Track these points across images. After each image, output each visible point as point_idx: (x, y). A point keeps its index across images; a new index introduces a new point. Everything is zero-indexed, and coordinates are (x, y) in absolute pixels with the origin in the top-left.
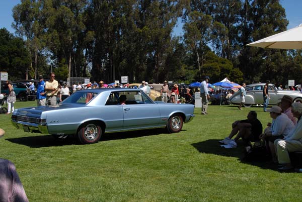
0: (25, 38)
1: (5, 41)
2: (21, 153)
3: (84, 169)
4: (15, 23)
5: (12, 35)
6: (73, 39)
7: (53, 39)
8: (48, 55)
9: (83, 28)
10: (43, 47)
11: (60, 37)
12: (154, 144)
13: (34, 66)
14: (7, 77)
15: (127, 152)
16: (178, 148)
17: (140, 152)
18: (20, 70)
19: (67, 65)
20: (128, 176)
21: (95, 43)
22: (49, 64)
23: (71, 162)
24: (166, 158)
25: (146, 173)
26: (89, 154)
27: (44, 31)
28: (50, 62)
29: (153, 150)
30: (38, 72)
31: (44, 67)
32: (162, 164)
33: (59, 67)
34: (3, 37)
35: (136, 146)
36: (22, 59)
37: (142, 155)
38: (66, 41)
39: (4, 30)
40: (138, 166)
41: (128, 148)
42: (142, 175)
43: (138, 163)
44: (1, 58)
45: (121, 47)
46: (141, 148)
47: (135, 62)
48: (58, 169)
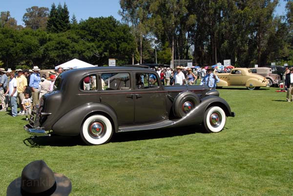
0: (130, 24)
1: (113, 28)
2: (127, 149)
3: (189, 173)
4: (122, 10)
5: (118, 22)
6: (176, 23)
7: (156, 24)
8: (152, 40)
9: (185, 12)
10: (147, 32)
11: (164, 22)
12: (260, 140)
13: (139, 50)
14: (115, 63)
15: (232, 150)
16: (287, 146)
17: (247, 150)
18: (127, 55)
19: (170, 49)
20: (236, 185)
21: (196, 26)
22: (154, 47)
23: (176, 162)
24: (274, 159)
25: (254, 181)
26: (194, 151)
27: (148, 18)
28: (154, 46)
29: (260, 149)
30: (144, 56)
31: (148, 51)
32: (271, 167)
33: (163, 50)
34: (111, 25)
35: (242, 143)
36: (129, 44)
37: (249, 154)
38: (169, 25)
39: (111, 18)
40: (246, 170)
41: (233, 145)
42: (250, 183)
43: (245, 166)
44: (109, 44)
45: (222, 29)
46: (248, 145)
47: (236, 43)
48: (163, 171)
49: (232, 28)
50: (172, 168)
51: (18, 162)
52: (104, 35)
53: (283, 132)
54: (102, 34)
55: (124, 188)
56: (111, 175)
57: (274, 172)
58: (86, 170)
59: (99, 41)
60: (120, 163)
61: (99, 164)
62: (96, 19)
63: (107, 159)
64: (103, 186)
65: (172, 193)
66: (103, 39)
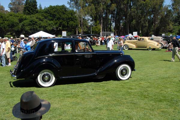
0: (75, 10)
1: (65, 12)
3: (113, 101)
4: (70, 1)
5: (68, 8)
6: (103, 9)
7: (91, 10)
8: (89, 19)
9: (109, 2)
10: (86, 15)
11: (96, 8)
12: (156, 81)
13: (81, 26)
14: (66, 34)
15: (140, 87)
16: (173, 84)
17: (148, 87)
18: (73, 28)
19: (100, 25)
20: (142, 108)
21: (116, 11)
22: (90, 24)
23: (105, 94)
24: (165, 92)
26: (116, 87)
27: (86, 6)
28: (90, 23)
29: (156, 86)
30: (84, 29)
31: (86, 26)
32: (163, 97)
33: (95, 26)
34: (63, 10)
35: (145, 82)
36: (74, 22)
37: (149, 89)
38: (99, 11)
39: (63, 6)
40: (148, 99)
41: (140, 84)
42: (151, 107)
43: (147, 96)
44: (62, 22)
45: (132, 13)
46: (149, 84)
47: (141, 22)
48: (98, 100)
49: (138, 12)
50: (103, 97)
51: (8, 94)
52: (59, 17)
53: (170, 76)
54: (58, 16)
55: (74, 110)
56: (65, 102)
57: (165, 100)
58: (50, 99)
59: (56, 20)
60: (71, 95)
61: (58, 96)
62: (54, 7)
63: (62, 92)
64: (61, 109)
65: (104, 113)
66: (59, 19)
